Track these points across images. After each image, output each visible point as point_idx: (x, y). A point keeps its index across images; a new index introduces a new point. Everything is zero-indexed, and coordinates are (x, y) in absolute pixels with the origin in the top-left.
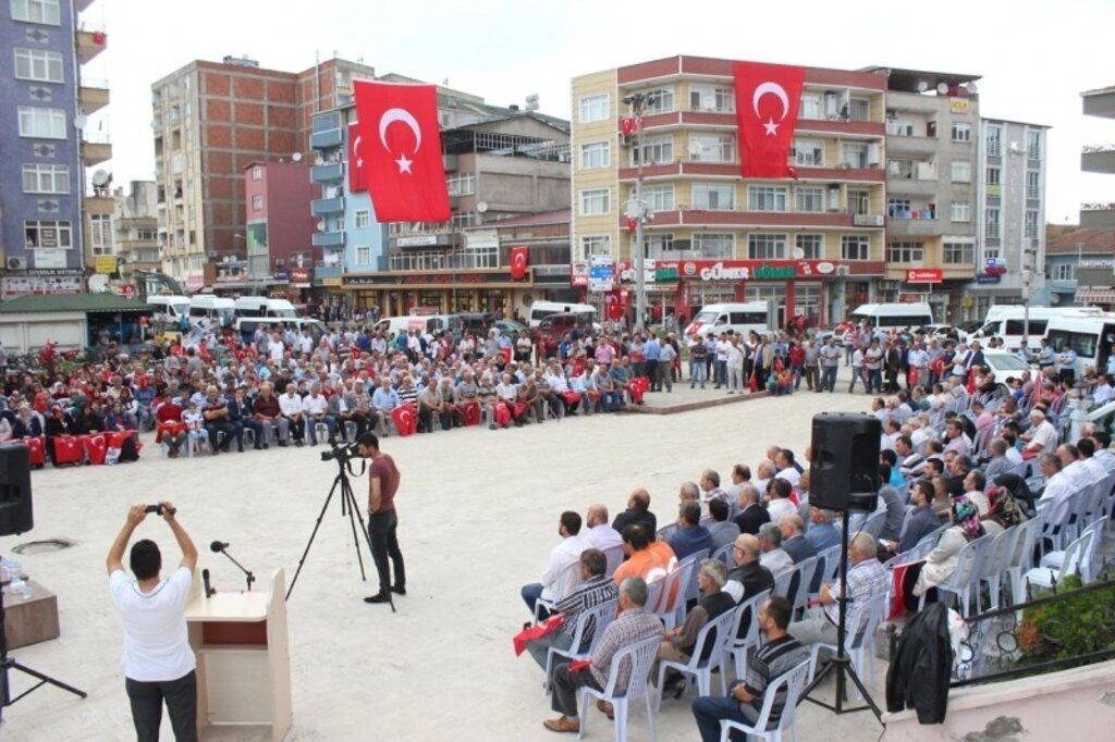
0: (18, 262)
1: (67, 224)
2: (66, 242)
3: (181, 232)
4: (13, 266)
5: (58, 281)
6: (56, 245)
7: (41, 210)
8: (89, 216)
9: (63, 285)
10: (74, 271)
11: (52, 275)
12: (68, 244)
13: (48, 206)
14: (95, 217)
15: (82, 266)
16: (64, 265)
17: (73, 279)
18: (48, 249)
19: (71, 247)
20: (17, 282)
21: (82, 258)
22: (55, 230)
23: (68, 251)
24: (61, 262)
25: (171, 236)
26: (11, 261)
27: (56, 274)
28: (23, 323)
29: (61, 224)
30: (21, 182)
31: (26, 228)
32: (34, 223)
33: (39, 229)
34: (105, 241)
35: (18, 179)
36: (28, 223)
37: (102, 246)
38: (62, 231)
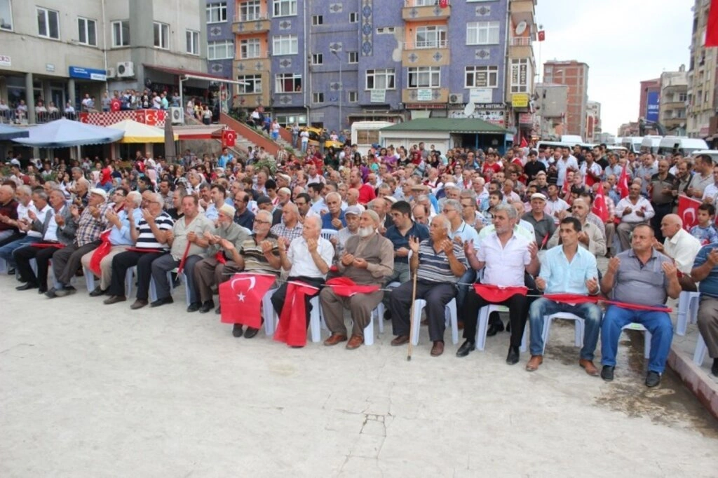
0: (456, 98)
1: (495, 68)
2: (493, 82)
3: (700, 92)
4: (453, 101)
5: (488, 113)
6: (486, 85)
7: (477, 58)
8: (510, 61)
9: (491, 116)
10: (498, 106)
11: (482, 109)
12: (495, 84)
13: (482, 54)
14: (515, 61)
15: (504, 103)
16: (490, 101)
17: (498, 112)
18: (480, 88)
19: (496, 86)
21: (503, 94)
22: (486, 73)
23: (494, 89)
24: (488, 98)
25: (694, 96)
26: (452, 97)
27: (485, 109)
28: (406, 139)
29: (491, 68)
30: (466, 37)
31: (466, 72)
32: (472, 69)
33: (474, 72)
34: (521, 81)
35: (464, 34)
36: (468, 69)
37: (518, 85)
38: (491, 74)
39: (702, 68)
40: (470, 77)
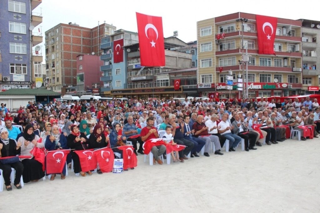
0: (7, 79)
1: (25, 65)
2: (25, 72)
3: (54, 78)
4: (5, 80)
5: (21, 86)
6: (21, 73)
7: (16, 60)
8: (34, 63)
9: (23, 88)
10: (27, 83)
11: (19, 84)
12: (25, 73)
13: (19, 58)
14: (36, 63)
15: (30, 81)
16: (24, 80)
17: (27, 86)
18: (18, 74)
19: (26, 74)
20: (6, 86)
21: (30, 78)
22: (21, 67)
23: (25, 75)
24: (23, 79)
26: (4, 78)
27: (21, 84)
28: (11, 99)
29: (23, 65)
30: (9, 49)
31: (10, 66)
32: (13, 65)
33: (15, 66)
34: (39, 72)
35: (8, 48)
36: (11, 65)
37: (38, 74)
38: (23, 68)
39: (53, 68)
40: (12, 68)
